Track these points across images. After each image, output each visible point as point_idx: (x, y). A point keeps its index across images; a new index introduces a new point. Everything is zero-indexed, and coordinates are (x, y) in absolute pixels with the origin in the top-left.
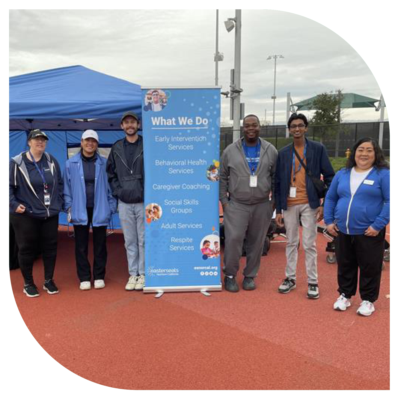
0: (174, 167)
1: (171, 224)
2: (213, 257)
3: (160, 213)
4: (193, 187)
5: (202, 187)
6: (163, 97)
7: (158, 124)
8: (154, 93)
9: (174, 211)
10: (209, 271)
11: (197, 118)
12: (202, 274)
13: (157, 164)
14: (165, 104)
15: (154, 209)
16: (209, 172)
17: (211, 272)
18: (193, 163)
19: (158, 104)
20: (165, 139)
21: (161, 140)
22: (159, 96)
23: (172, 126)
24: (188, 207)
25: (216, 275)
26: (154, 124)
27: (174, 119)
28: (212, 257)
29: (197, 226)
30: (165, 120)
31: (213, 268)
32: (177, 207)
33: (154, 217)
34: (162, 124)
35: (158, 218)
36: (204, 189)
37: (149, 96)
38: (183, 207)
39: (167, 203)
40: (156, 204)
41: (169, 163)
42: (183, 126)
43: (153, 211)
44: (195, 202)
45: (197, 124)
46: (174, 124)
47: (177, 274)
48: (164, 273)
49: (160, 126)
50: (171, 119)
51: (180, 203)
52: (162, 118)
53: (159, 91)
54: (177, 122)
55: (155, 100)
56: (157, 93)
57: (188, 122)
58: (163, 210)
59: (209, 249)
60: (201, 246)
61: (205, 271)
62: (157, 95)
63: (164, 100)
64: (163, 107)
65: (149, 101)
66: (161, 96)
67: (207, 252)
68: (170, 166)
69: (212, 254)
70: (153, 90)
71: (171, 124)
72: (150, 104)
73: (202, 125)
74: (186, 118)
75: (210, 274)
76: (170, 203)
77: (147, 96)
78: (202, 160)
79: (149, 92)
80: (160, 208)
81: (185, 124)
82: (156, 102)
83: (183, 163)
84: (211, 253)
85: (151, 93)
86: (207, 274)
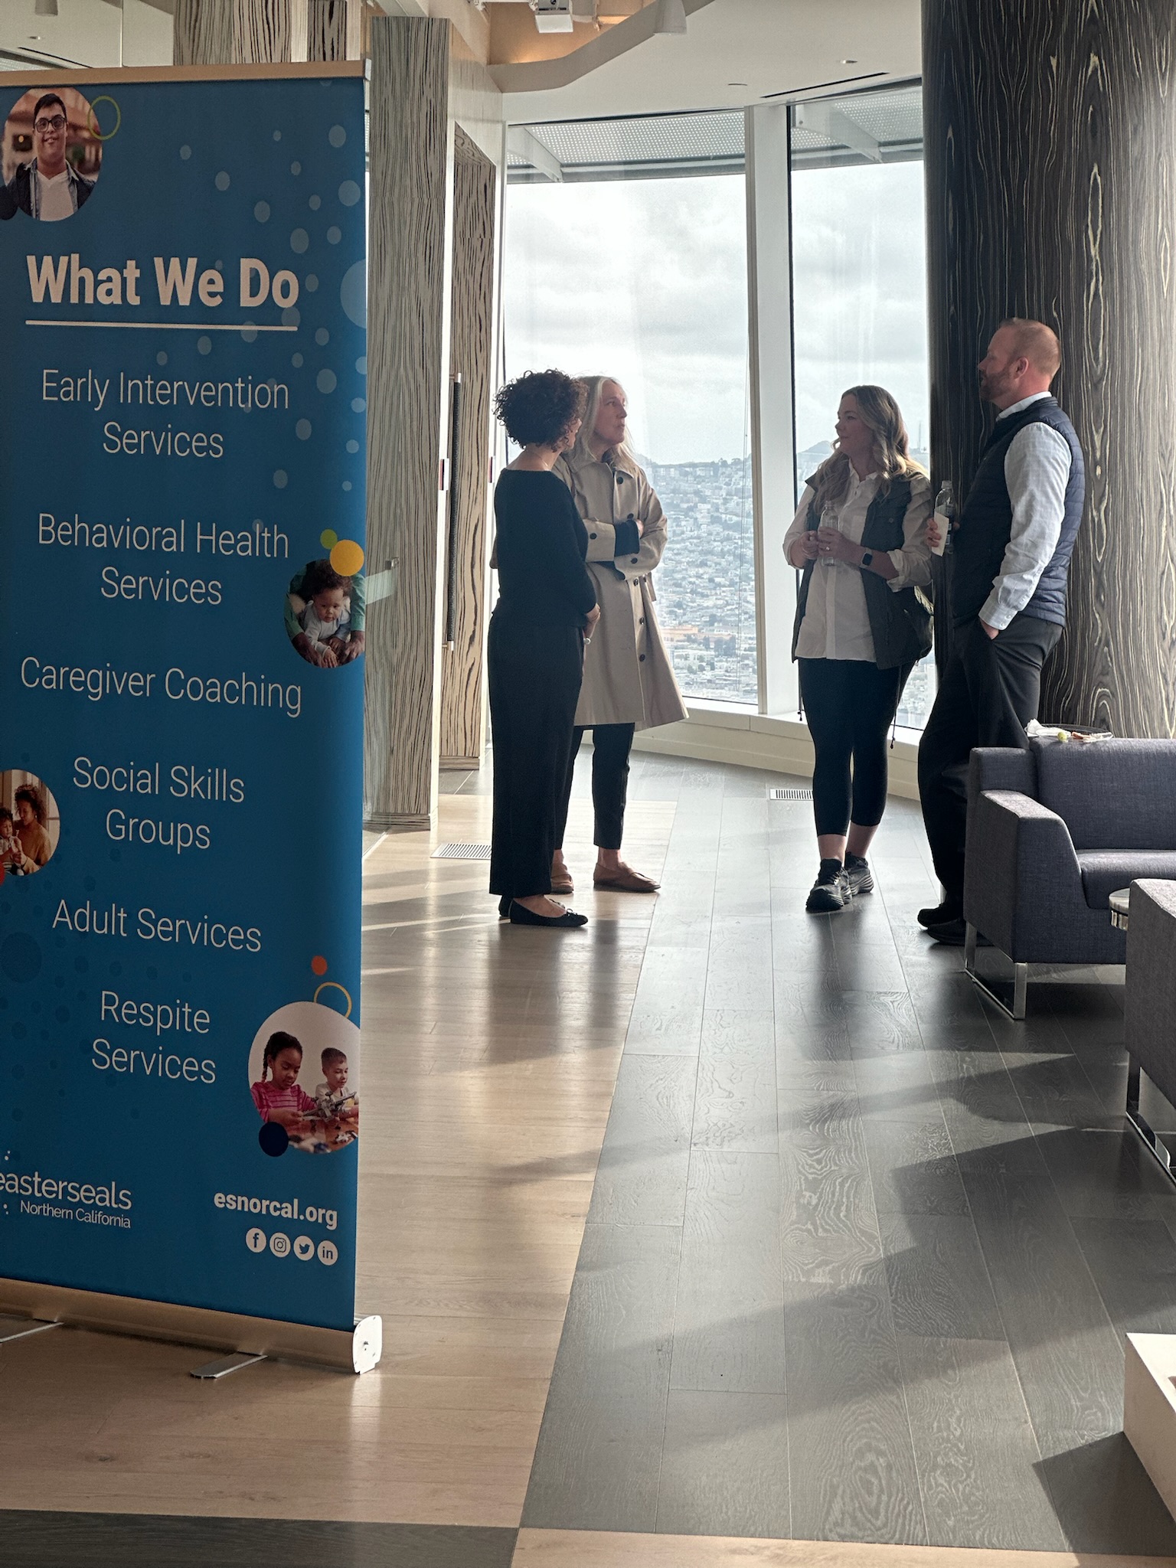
0: (125, 560)
1: (101, 907)
2: (318, 1147)
3: (52, 833)
4: (216, 692)
5: (264, 693)
6: (86, 134)
7: (56, 298)
8: (44, 113)
9: (122, 828)
10: (293, 1229)
11: (247, 265)
12: (255, 1241)
13: (47, 535)
14: (94, 178)
15: (20, 810)
16: (298, 605)
17: (303, 1240)
18: (222, 541)
19: (62, 177)
20: (84, 386)
21: (71, 391)
22: (64, 131)
23: (122, 311)
24: (192, 810)
25: (328, 1262)
26: (38, 297)
27: (132, 272)
28: (309, 1142)
29: (234, 934)
30: (87, 273)
31: (313, 1214)
32: (136, 805)
33: (17, 856)
34: (74, 299)
35: (38, 861)
36: (276, 712)
37: (23, 130)
38: (164, 808)
39: (88, 776)
40: (33, 780)
41: (100, 537)
42: (174, 311)
43: (16, 818)
44: (230, 788)
45: (246, 301)
46: (134, 300)
47: (125, 1223)
48: (54, 1203)
49: (65, 309)
50: (121, 268)
51: (147, 783)
52: (75, 257)
53: (69, 98)
54: (147, 285)
55: (49, 150)
56: (56, 110)
57: (204, 289)
58: (63, 818)
59: (298, 1091)
60: (256, 1071)
61: (270, 1225)
62: (56, 121)
63: (90, 153)
64: (83, 191)
65: (20, 158)
66: (75, 128)
67: (286, 1108)
68: (111, 555)
69: (312, 1128)
70: (41, 94)
71: (116, 299)
72: (23, 174)
73: (268, 312)
74: (192, 263)
75: (297, 1251)
76: (101, 778)
77: (10, 129)
78: (268, 525)
79: (21, 106)
80: (52, 809)
81: (185, 300)
82: (52, 168)
83: (174, 542)
84: (305, 1118)
85: (32, 108)
86: (281, 1246)
